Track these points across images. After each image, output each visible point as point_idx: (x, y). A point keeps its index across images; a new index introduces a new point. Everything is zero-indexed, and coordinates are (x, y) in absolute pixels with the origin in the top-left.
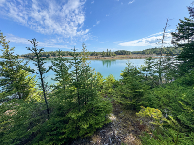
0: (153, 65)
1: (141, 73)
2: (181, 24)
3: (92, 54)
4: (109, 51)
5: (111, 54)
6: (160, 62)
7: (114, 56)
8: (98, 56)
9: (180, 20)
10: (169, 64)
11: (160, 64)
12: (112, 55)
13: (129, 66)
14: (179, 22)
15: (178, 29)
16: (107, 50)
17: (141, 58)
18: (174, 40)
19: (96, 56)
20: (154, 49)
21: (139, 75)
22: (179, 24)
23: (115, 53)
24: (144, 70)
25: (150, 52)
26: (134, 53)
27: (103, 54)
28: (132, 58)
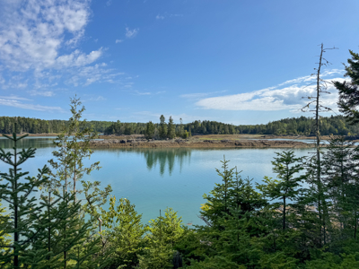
0: (299, 179)
1: (265, 203)
2: (355, 61)
3: (112, 129)
4: (167, 122)
5: (174, 131)
6: (318, 162)
7: (185, 137)
8: (133, 137)
9: (351, 53)
10: (343, 169)
11: (319, 169)
12: (178, 135)
13: (225, 179)
14: (351, 57)
15: (349, 74)
16: (162, 118)
17: (265, 146)
18: (345, 101)
19: (125, 138)
20: (297, 120)
21: (262, 209)
22: (349, 61)
23: (187, 127)
24: (275, 192)
25: (289, 128)
26: (245, 130)
27: (148, 131)
28: (238, 146)
